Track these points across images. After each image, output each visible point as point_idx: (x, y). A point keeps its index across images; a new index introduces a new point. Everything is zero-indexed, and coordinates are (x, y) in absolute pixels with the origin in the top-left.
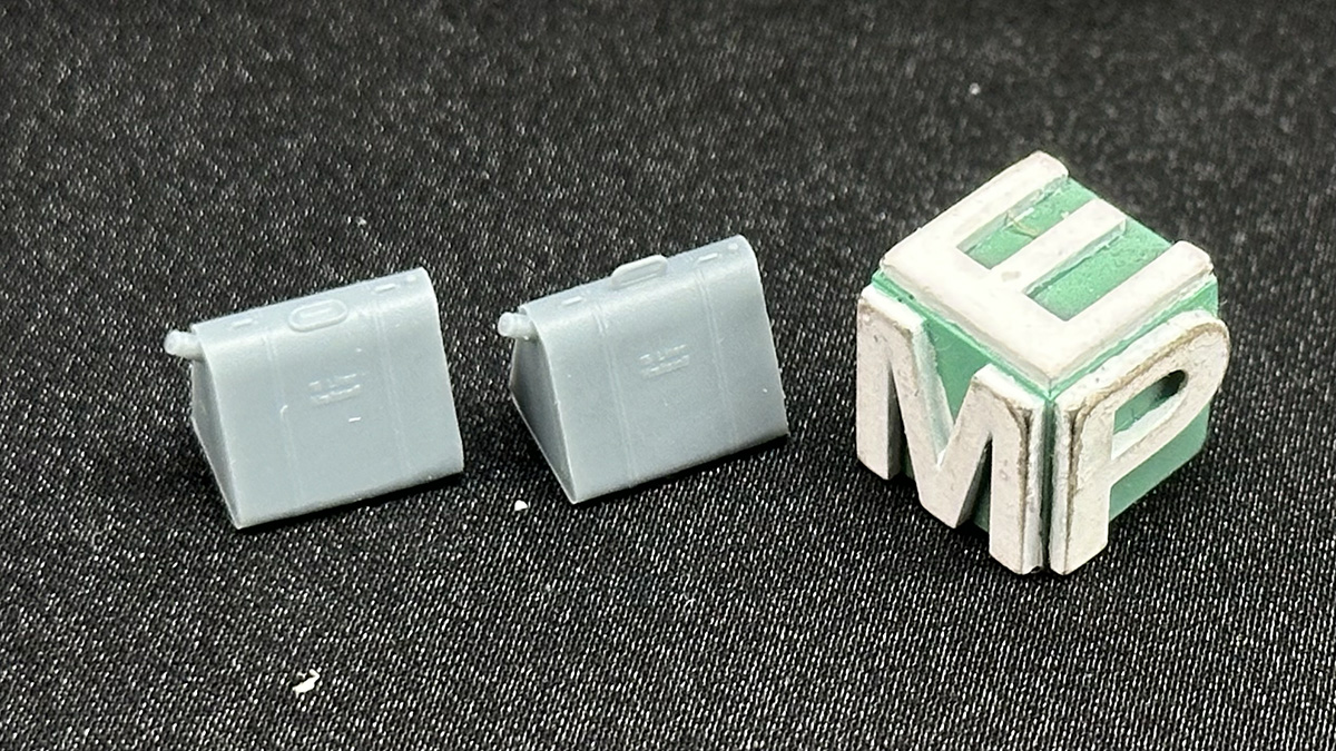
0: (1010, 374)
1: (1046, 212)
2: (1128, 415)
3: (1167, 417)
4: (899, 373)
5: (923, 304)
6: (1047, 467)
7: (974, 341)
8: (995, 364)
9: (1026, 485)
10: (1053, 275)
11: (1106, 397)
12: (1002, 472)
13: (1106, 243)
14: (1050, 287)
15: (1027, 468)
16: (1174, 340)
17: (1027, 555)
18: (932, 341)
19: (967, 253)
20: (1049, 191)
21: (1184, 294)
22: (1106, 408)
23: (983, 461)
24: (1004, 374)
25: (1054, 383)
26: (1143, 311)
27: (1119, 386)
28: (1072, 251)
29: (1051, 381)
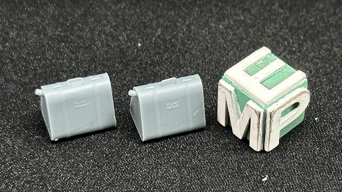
0: (255, 102)
1: (266, 62)
2: (284, 113)
3: (294, 113)
4: (228, 101)
5: (234, 84)
6: (264, 126)
7: (247, 94)
8: (252, 100)
9: (259, 130)
10: (267, 78)
11: (279, 109)
12: (253, 126)
13: (280, 70)
14: (266, 81)
15: (259, 126)
16: (296, 95)
17: (259, 147)
18: (236, 94)
19: (245, 72)
20: (266, 57)
21: (299, 83)
22: (279, 112)
23: (248, 124)
24: (254, 103)
25: (266, 106)
26: (289, 88)
27: (282, 106)
28: (271, 72)
29: (265, 105)
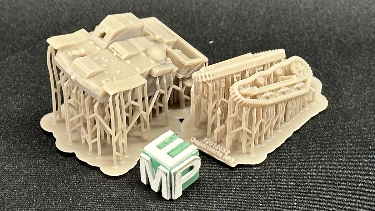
0: (164, 166)
3: (191, 173)
4: (147, 167)
5: (150, 156)
6: (171, 182)
7: (158, 161)
9: (167, 185)
11: (180, 170)
12: (163, 183)
13: (180, 145)
14: (171, 152)
15: (167, 182)
16: (191, 161)
17: (168, 197)
18: (152, 162)
19: (157, 147)
20: (171, 137)
21: (193, 153)
23: (160, 181)
26: (186, 156)
27: (182, 168)
28: (175, 146)
29: (170, 168)
